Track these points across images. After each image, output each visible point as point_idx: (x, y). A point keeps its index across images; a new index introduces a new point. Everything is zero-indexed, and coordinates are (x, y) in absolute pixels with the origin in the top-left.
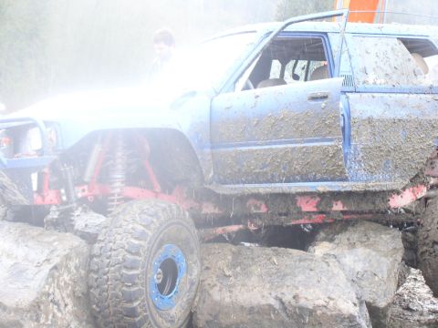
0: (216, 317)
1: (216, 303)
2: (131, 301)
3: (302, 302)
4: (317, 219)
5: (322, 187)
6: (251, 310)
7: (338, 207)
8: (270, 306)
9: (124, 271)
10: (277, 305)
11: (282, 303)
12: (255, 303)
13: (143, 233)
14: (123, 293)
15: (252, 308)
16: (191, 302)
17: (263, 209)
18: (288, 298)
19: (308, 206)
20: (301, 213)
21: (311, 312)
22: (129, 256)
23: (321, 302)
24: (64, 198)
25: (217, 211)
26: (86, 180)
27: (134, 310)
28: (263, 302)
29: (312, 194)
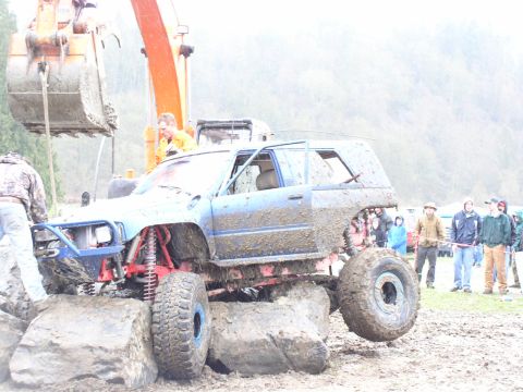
0: (228, 351)
1: (227, 341)
2: (185, 341)
3: (286, 336)
4: (271, 281)
5: (281, 258)
6: (251, 344)
7: (285, 272)
8: (265, 340)
9: (180, 321)
10: (269, 340)
11: (272, 338)
12: (254, 339)
13: (188, 295)
14: (180, 335)
15: (252, 343)
16: (209, 342)
17: (240, 276)
18: (275, 333)
19: (267, 272)
20: (263, 278)
21: (292, 342)
22: (182, 310)
23: (298, 335)
24: (116, 276)
25: (210, 279)
26: (129, 261)
27: (187, 346)
28: (259, 338)
29: (269, 264)
